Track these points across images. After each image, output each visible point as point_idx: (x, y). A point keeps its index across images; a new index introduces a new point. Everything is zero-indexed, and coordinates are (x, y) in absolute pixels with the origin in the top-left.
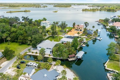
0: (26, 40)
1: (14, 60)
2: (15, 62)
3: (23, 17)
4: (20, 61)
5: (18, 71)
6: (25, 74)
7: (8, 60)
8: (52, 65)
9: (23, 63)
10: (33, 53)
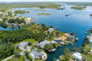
0: (37, 39)
1: (31, 46)
2: (31, 47)
3: (41, 24)
4: (32, 47)
5: (31, 51)
6: (32, 52)
7: (29, 46)
8: (41, 51)
9: (33, 48)
10: (38, 45)
